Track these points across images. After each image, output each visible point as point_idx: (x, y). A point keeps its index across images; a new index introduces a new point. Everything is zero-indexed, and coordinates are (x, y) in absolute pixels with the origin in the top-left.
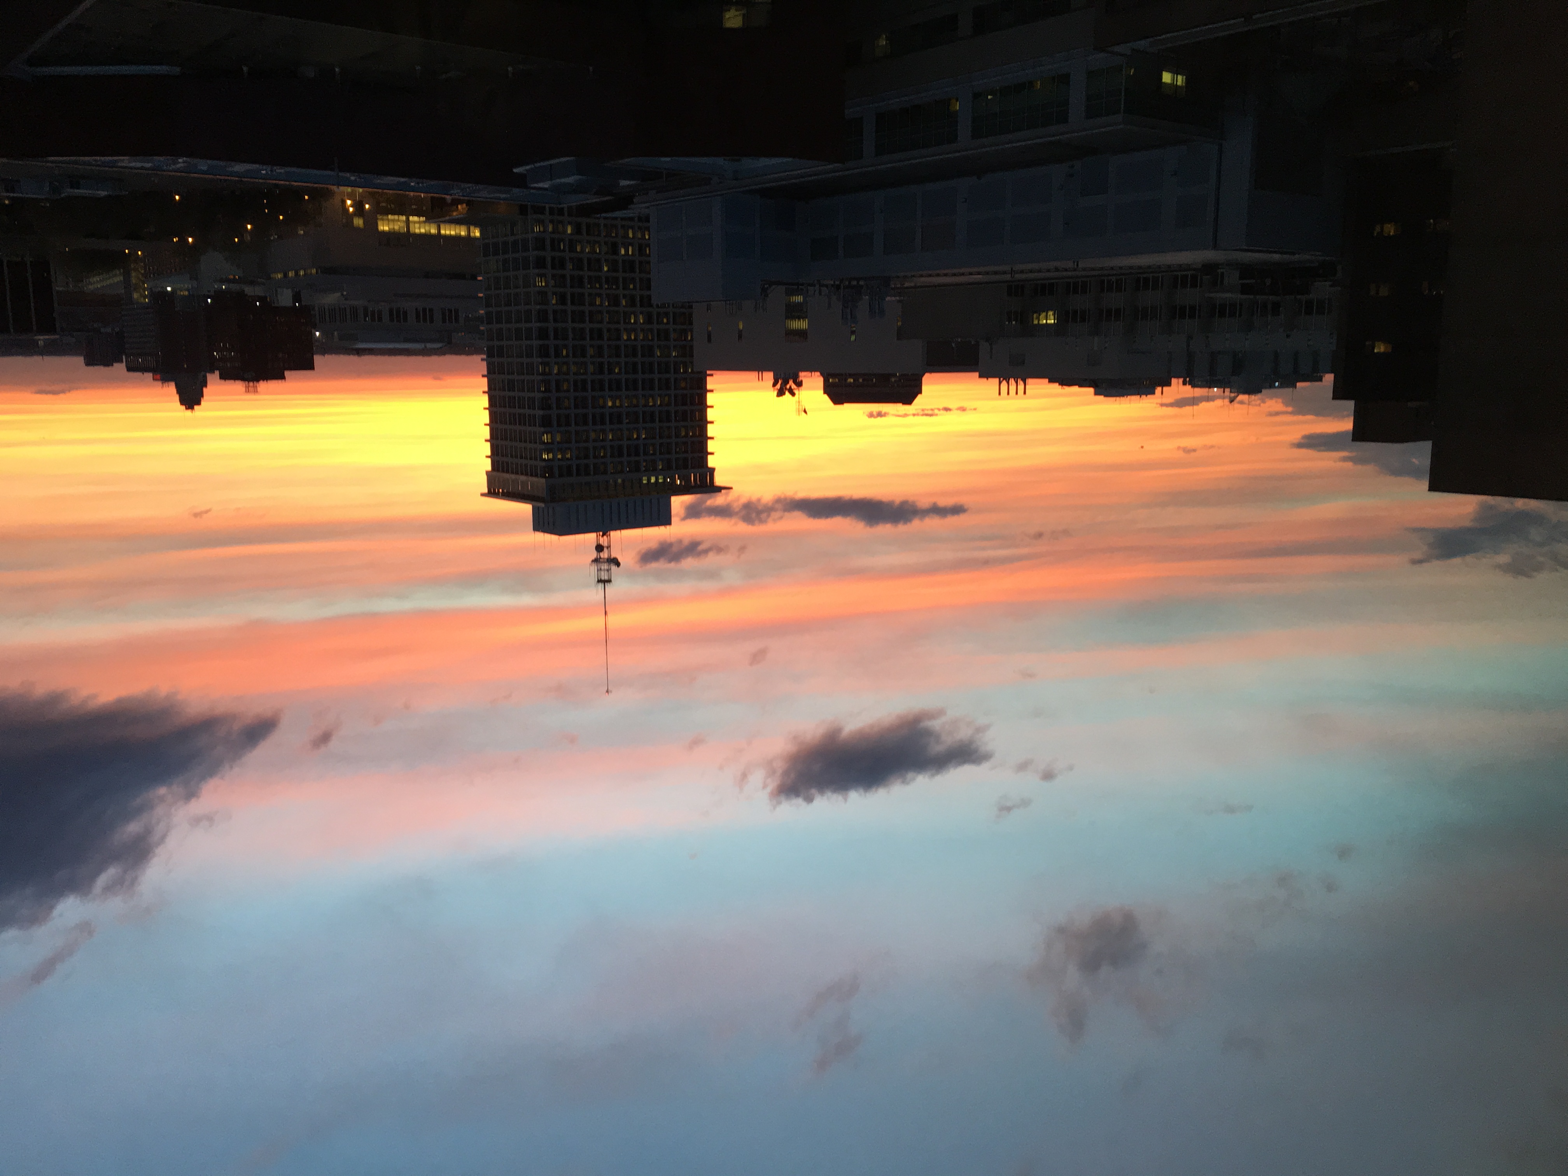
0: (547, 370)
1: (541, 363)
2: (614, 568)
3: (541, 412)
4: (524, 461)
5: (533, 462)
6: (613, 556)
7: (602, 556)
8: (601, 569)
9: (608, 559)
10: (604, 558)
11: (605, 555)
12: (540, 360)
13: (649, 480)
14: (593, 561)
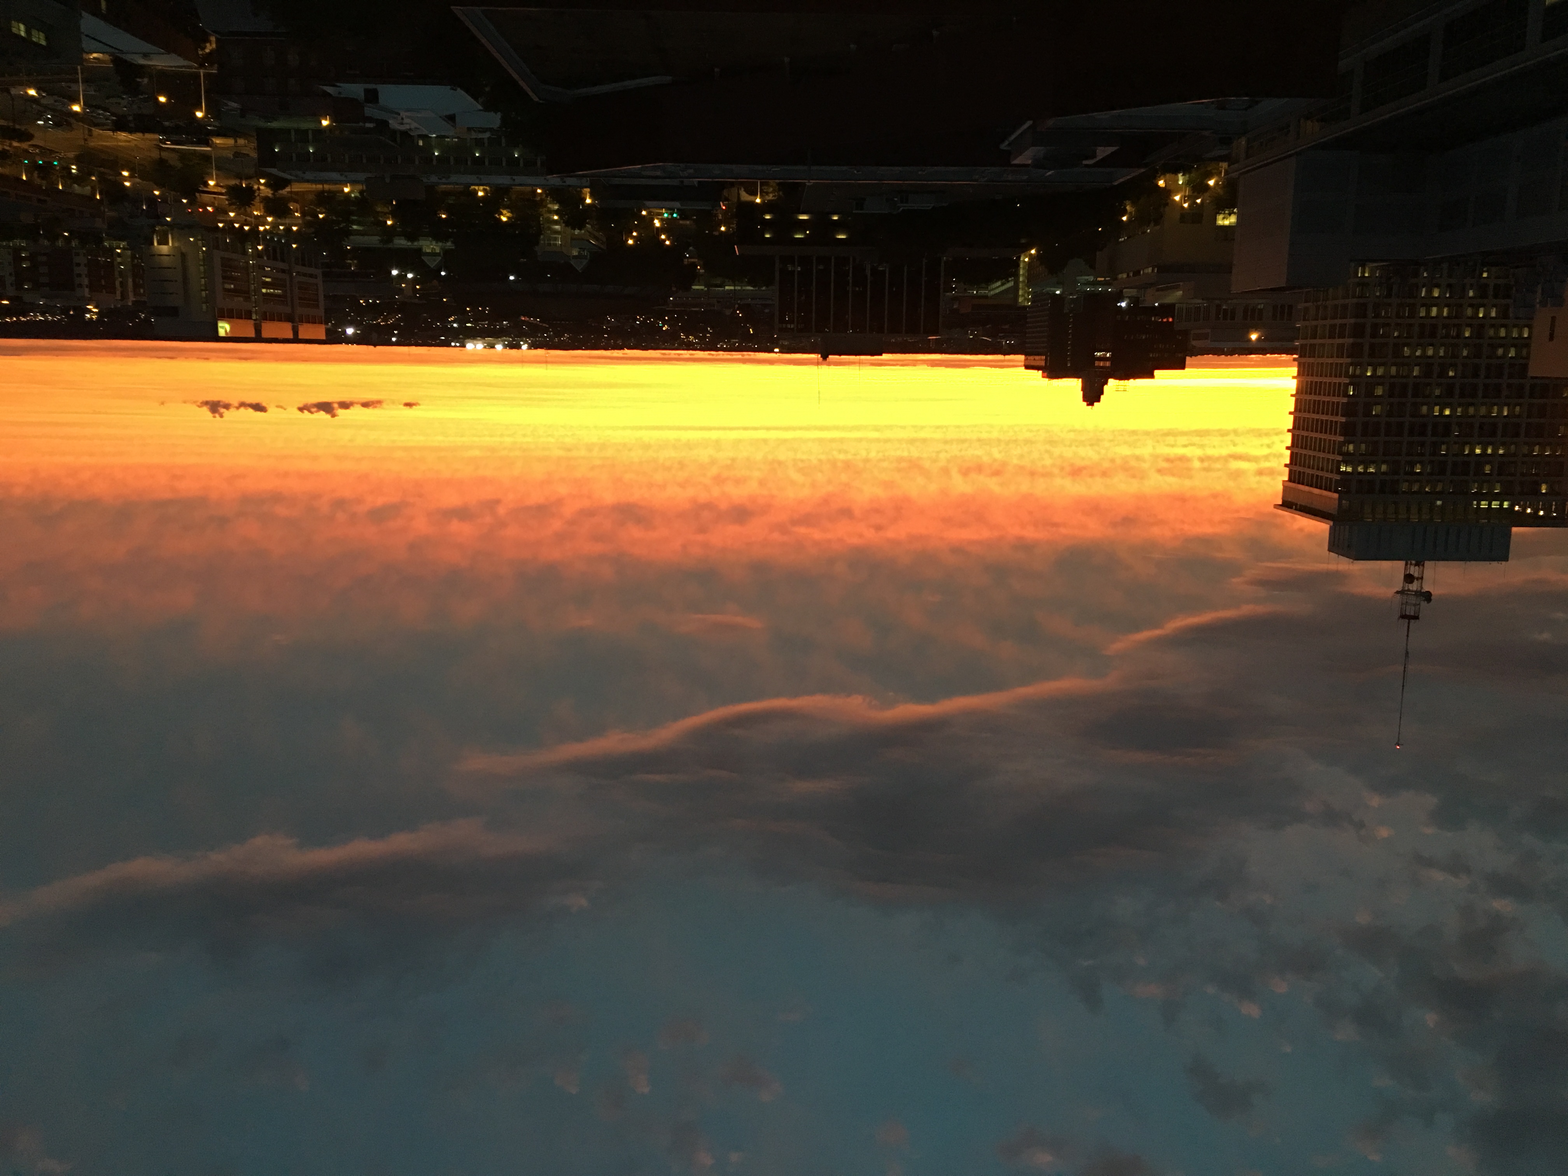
0: (1358, 372)
1: (1351, 364)
2: (1424, 604)
3: (1343, 420)
4: (1320, 473)
5: (1329, 475)
6: (1426, 588)
7: (1411, 589)
8: (1407, 602)
9: (1416, 592)
10: (1412, 591)
11: (1414, 586)
12: (1349, 360)
13: (1479, 504)
14: (1397, 592)
